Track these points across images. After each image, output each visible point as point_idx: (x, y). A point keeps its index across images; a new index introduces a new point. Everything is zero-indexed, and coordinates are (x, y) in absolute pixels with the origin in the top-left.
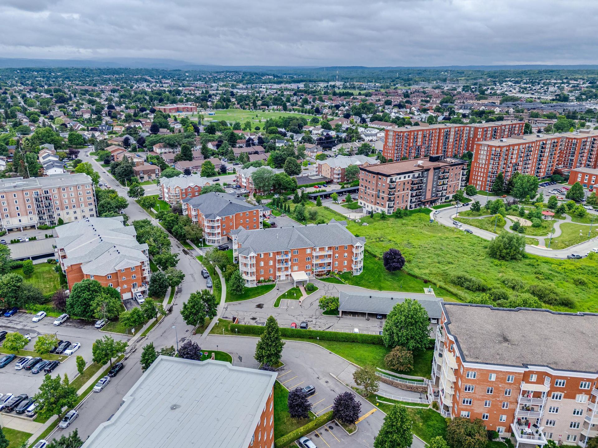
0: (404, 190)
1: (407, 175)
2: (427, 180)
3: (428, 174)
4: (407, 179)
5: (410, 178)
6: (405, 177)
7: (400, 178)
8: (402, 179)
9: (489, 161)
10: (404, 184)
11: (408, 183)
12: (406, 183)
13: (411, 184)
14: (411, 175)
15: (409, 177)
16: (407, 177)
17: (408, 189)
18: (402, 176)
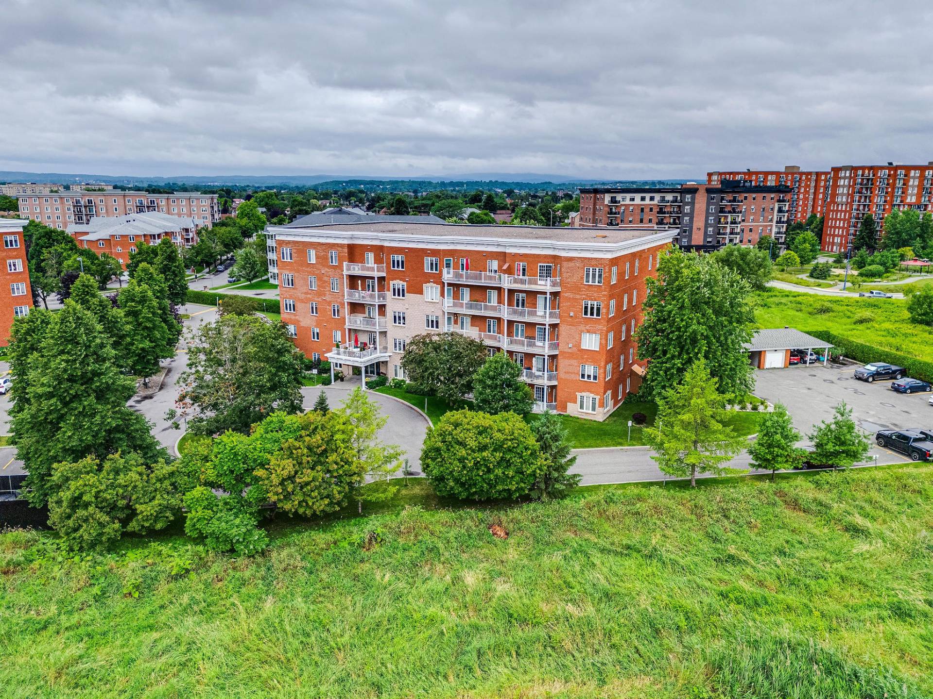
0: (641, 221)
1: (648, 196)
2: (692, 210)
3: (693, 199)
4: (647, 201)
5: (655, 202)
6: (643, 199)
7: (633, 199)
8: (638, 201)
9: (852, 197)
10: (642, 210)
11: (651, 210)
12: (647, 210)
13: (658, 213)
14: (657, 197)
15: (652, 199)
16: (648, 199)
17: (650, 221)
18: (638, 197)
